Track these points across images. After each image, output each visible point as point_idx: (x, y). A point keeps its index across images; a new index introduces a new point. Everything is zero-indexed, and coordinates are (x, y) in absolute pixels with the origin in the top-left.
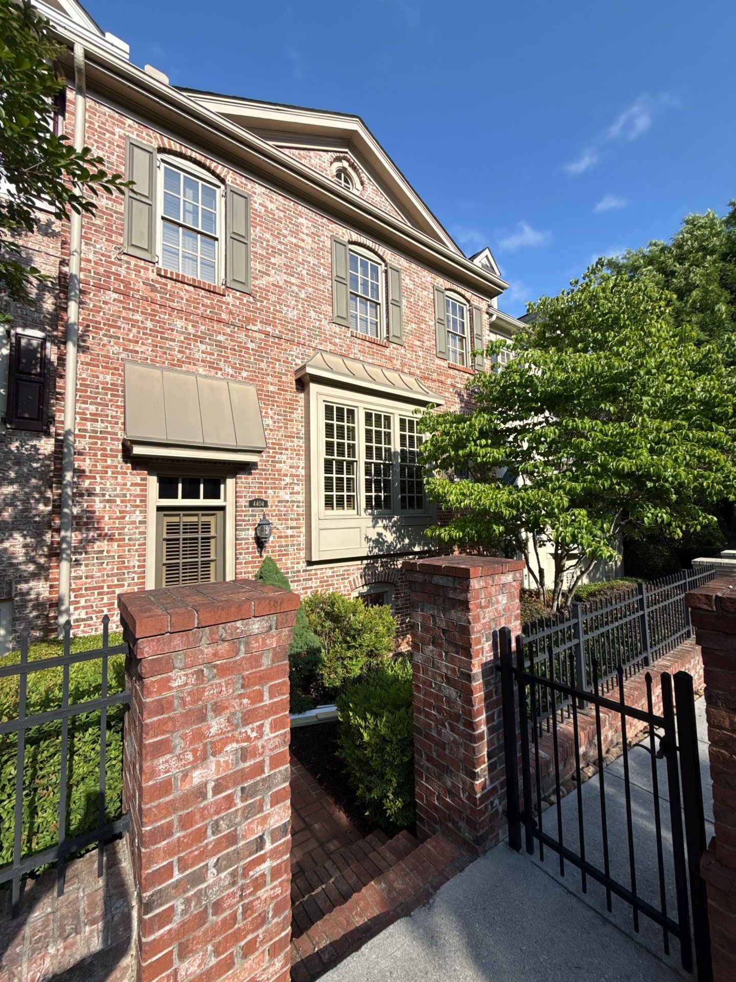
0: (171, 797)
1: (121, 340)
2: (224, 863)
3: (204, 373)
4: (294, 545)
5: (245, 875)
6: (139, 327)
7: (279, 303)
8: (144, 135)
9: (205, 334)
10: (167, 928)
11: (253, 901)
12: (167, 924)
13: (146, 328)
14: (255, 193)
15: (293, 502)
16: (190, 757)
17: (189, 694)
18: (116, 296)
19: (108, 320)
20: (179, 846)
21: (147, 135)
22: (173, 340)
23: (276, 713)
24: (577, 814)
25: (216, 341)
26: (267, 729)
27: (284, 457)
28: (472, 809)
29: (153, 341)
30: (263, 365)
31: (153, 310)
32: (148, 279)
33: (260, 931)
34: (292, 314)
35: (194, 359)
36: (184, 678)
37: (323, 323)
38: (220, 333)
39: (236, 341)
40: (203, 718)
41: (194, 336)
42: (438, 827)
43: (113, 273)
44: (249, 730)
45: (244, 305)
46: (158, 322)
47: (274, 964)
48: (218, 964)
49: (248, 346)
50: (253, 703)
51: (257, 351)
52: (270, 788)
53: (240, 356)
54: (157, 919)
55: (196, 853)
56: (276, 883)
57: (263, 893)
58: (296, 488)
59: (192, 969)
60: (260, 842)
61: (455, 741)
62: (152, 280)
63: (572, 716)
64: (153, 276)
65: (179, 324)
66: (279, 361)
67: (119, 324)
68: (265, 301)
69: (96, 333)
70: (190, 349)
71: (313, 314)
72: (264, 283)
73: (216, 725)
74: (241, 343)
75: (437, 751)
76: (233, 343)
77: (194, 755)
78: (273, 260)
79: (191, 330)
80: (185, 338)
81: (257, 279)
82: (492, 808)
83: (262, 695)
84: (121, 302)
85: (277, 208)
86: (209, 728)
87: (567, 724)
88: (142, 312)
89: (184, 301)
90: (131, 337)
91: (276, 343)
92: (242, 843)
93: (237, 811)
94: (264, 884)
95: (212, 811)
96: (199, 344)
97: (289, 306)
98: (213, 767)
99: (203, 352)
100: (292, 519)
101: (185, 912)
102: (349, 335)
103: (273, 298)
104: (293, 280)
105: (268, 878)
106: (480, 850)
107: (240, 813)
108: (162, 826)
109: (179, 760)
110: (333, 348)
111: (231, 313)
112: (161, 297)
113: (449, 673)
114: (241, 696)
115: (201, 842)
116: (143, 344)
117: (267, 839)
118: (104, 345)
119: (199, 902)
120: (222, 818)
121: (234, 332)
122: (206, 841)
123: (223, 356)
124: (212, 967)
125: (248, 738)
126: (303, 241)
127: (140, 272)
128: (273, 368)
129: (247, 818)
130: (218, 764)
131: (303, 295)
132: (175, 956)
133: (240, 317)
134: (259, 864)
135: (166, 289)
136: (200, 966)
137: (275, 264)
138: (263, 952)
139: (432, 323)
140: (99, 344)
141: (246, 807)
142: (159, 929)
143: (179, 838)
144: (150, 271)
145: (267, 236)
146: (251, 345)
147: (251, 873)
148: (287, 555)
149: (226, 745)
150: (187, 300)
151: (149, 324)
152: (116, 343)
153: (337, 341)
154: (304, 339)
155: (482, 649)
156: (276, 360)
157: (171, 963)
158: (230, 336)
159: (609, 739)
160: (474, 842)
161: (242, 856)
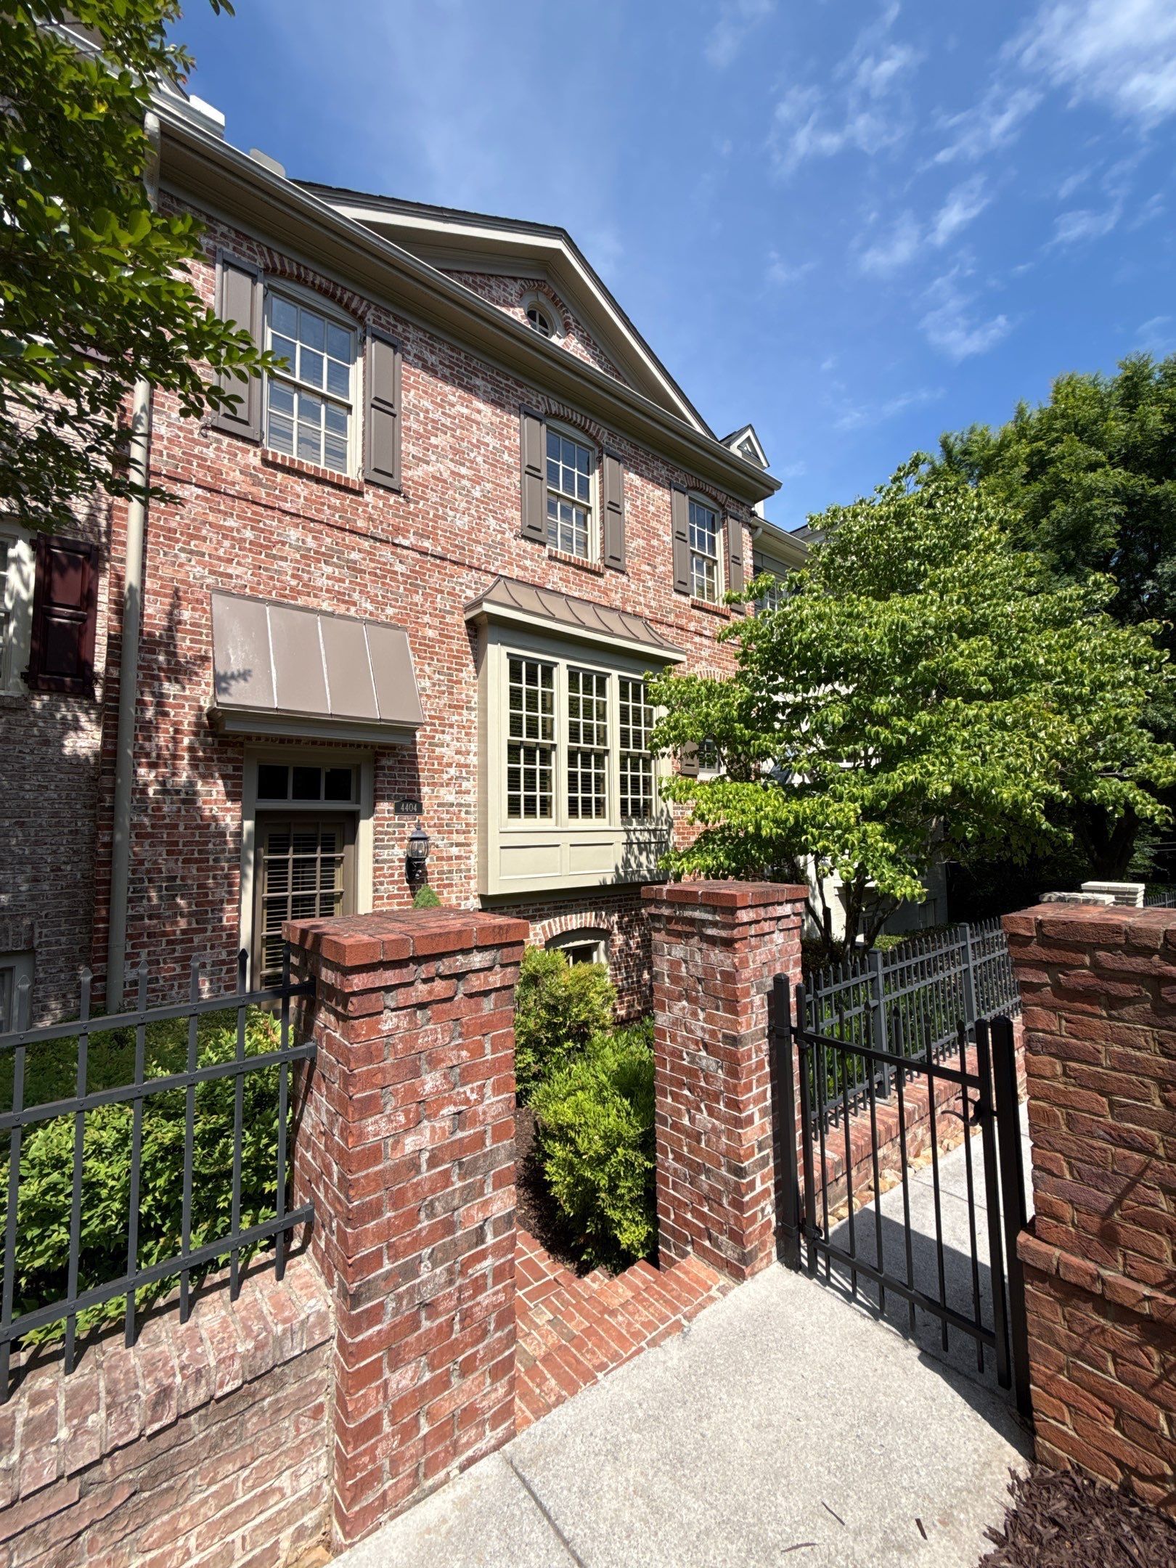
0: (380, 1167)
1: (207, 558)
2: (440, 1255)
3: (330, 609)
4: (461, 871)
5: (463, 1273)
6: (233, 538)
7: (442, 505)
8: (244, 249)
9: (332, 549)
10: (377, 1328)
11: (471, 1307)
12: (377, 1323)
13: (245, 540)
14: (408, 339)
15: (460, 805)
16: (402, 1119)
17: (401, 1039)
18: (200, 491)
19: (188, 527)
20: (390, 1228)
21: (249, 248)
22: (285, 559)
23: (499, 1071)
24: (874, 1229)
25: (348, 561)
26: (488, 1091)
27: (447, 738)
28: (736, 1217)
29: (254, 559)
30: (418, 598)
31: (254, 513)
32: (247, 466)
33: (481, 1346)
34: (462, 522)
35: (314, 588)
36: (395, 1020)
37: (507, 535)
38: (354, 549)
39: (379, 562)
40: (416, 1073)
41: (316, 552)
42: (689, 1248)
43: (195, 456)
44: (468, 1091)
45: (391, 506)
46: (262, 531)
47: (496, 1390)
48: (432, 1380)
49: (396, 569)
50: (472, 1056)
51: (409, 577)
52: (492, 1166)
53: (383, 584)
54: (365, 1316)
55: (408, 1239)
56: (500, 1287)
57: (484, 1298)
58: (465, 785)
59: (404, 1383)
60: (480, 1235)
61: (714, 1128)
62: (254, 468)
63: (868, 1107)
64: (257, 462)
65: (294, 534)
66: (442, 592)
67: (204, 532)
68: (422, 503)
69: (169, 547)
70: (309, 572)
71: (492, 522)
72: (420, 473)
73: (431, 1082)
74: (385, 564)
75: (689, 1145)
76: (373, 565)
77: (407, 1117)
78: (433, 440)
79: (311, 543)
80: (302, 556)
81: (410, 468)
82: (763, 1216)
83: (483, 1048)
84: (206, 499)
85: (441, 363)
86: (423, 1084)
87: (863, 1116)
88: (238, 516)
89: (302, 500)
90: (221, 552)
91: (437, 566)
92: (459, 1233)
93: (454, 1191)
94: (484, 1288)
95: (426, 1188)
96: (323, 565)
97: (456, 510)
98: (427, 1133)
99: (328, 578)
100: (458, 832)
101: (396, 1311)
102: (546, 554)
103: (434, 497)
104: (463, 471)
105: (490, 1281)
106: (747, 1271)
107: (457, 1195)
108: (370, 1202)
109: (391, 1121)
110: (521, 573)
111: (370, 519)
112: (268, 495)
113: (707, 1036)
114: (459, 1047)
115: (414, 1226)
116: (239, 563)
117: (489, 1230)
118: (181, 565)
119: (411, 1300)
120: (438, 1199)
121: (375, 548)
122: (419, 1226)
123: (359, 584)
124: (426, 1383)
125: (467, 1101)
126: (479, 412)
127: (236, 455)
128: (432, 602)
129: (466, 1201)
130: (433, 1129)
131: (477, 494)
132: (385, 1364)
133: (385, 526)
134: (479, 1261)
135: (274, 482)
136: (412, 1379)
137: (437, 447)
138: (484, 1373)
139: (668, 539)
140: (173, 564)
141: (464, 1187)
142: (368, 1329)
143: (389, 1219)
144: (251, 454)
145: (426, 404)
146: (399, 568)
147: (470, 1271)
148: (451, 885)
149: (441, 1107)
150: (306, 499)
151: (249, 534)
152: (198, 562)
153: (528, 563)
154: (479, 559)
155: (752, 1002)
156: (437, 590)
157: (379, 1373)
158: (369, 553)
159: (919, 1138)
160: (739, 1260)
161: (459, 1249)
